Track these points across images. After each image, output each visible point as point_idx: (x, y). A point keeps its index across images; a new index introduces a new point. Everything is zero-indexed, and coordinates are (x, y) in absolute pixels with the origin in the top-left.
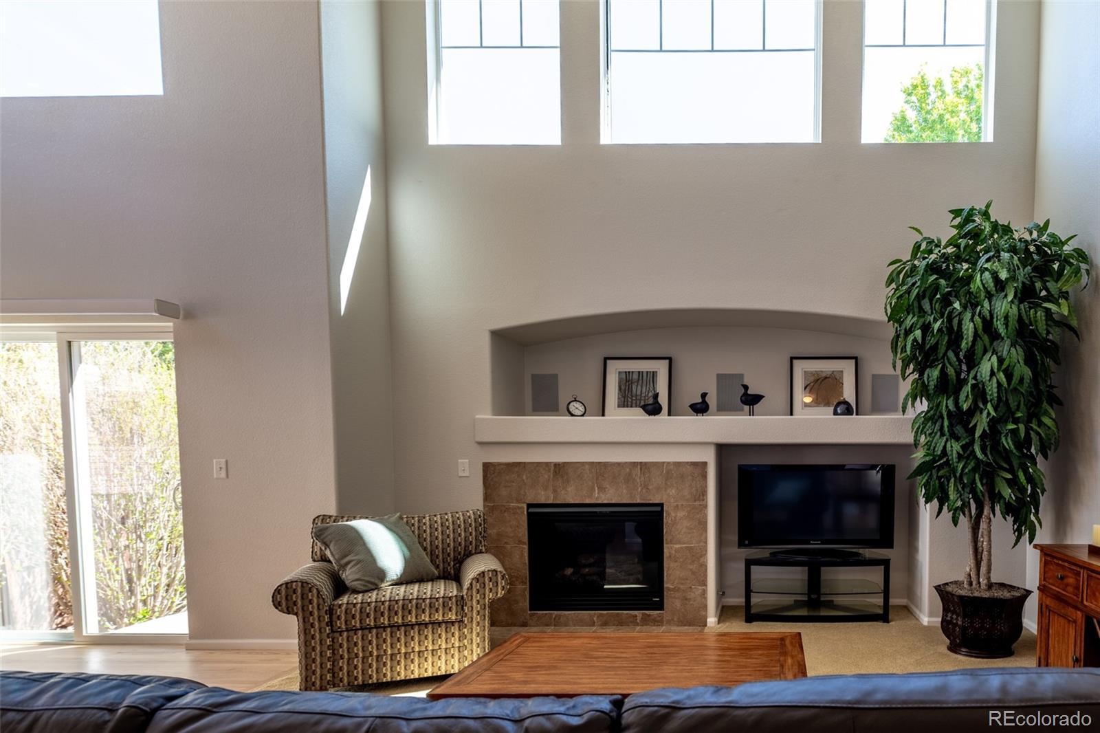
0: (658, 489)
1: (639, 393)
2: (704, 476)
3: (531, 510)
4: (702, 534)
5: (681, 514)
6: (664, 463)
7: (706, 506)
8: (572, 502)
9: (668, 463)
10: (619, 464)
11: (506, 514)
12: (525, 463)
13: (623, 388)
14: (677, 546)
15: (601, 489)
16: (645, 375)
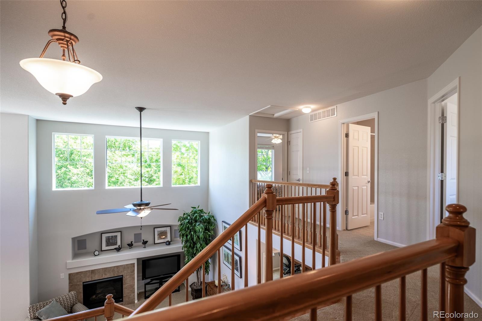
0: (122, 271)
1: (112, 242)
2: (134, 266)
3: (84, 284)
4: (133, 281)
5: (128, 277)
6: (123, 265)
7: (134, 274)
8: (97, 279)
9: (124, 265)
10: (110, 267)
11: (76, 286)
12: (82, 272)
13: (107, 241)
14: (127, 285)
15: (105, 274)
16: (114, 237)
